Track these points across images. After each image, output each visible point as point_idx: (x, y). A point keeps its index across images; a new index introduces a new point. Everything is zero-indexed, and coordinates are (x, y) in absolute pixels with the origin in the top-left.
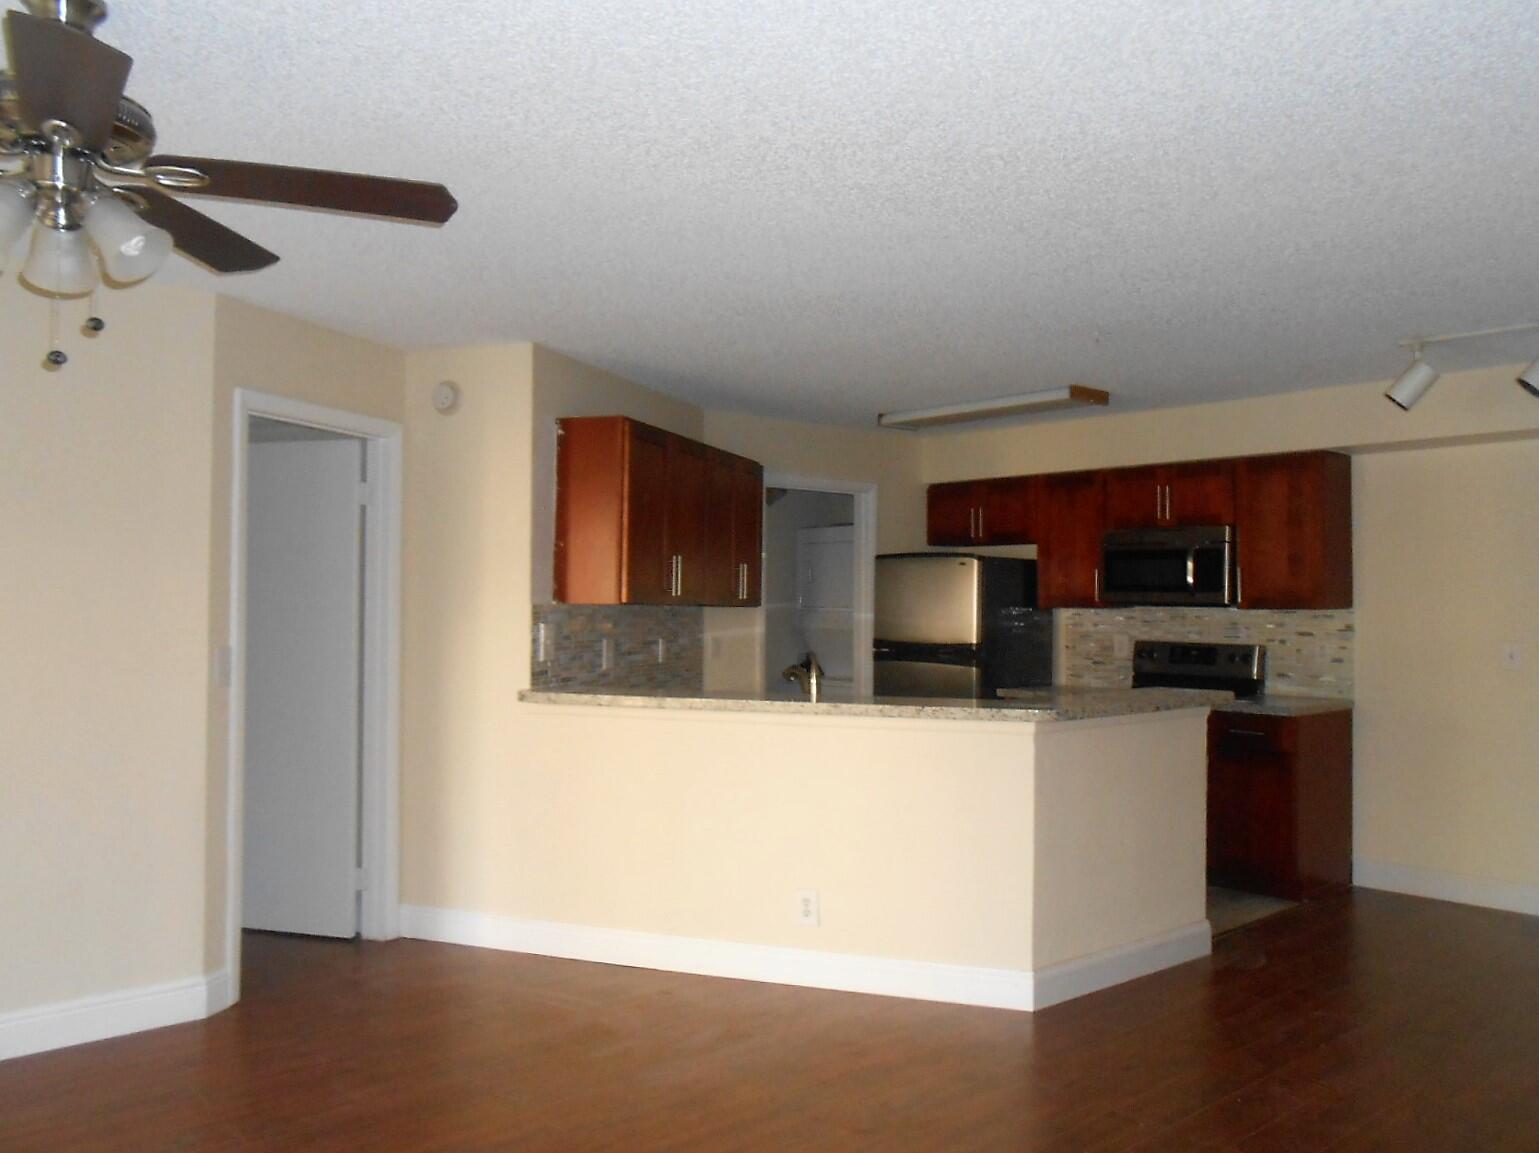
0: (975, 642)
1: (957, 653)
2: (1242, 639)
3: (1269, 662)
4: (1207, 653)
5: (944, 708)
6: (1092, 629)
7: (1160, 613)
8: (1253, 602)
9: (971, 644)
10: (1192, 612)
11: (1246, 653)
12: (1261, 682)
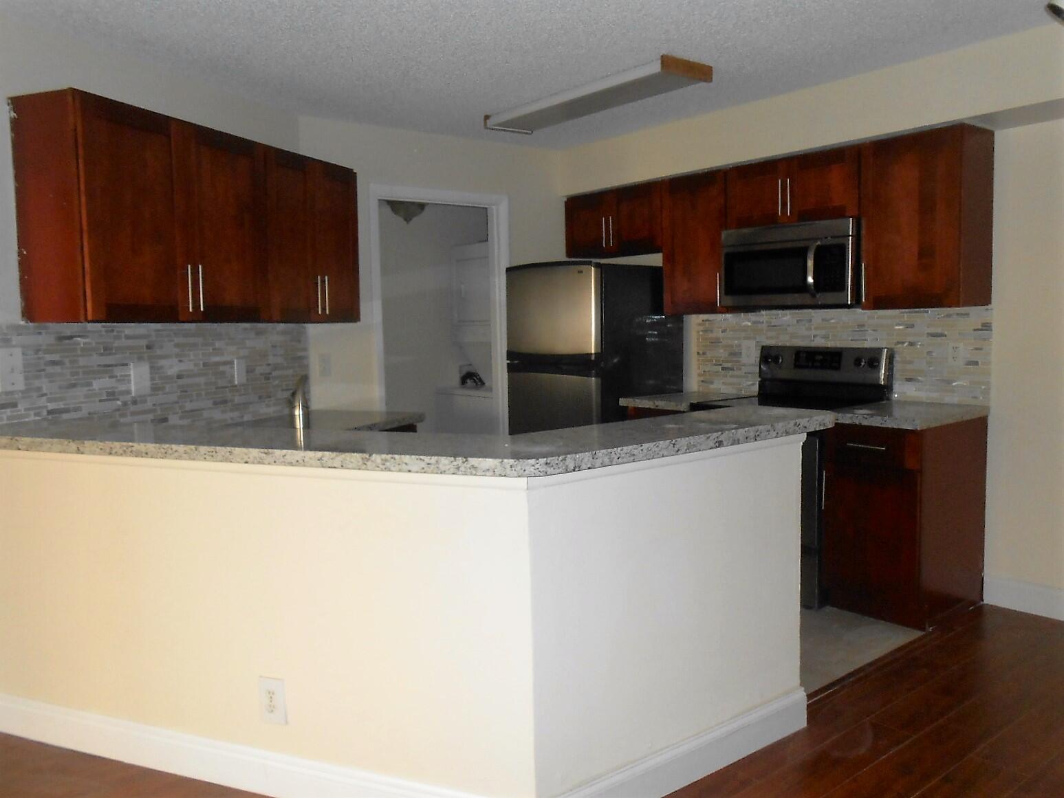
0: (593, 352)
1: (577, 363)
2: (869, 342)
3: (897, 366)
4: (831, 358)
5: (397, 457)
6: (721, 335)
7: (787, 317)
8: (879, 303)
9: (591, 354)
10: (818, 315)
11: (871, 359)
12: (888, 387)
